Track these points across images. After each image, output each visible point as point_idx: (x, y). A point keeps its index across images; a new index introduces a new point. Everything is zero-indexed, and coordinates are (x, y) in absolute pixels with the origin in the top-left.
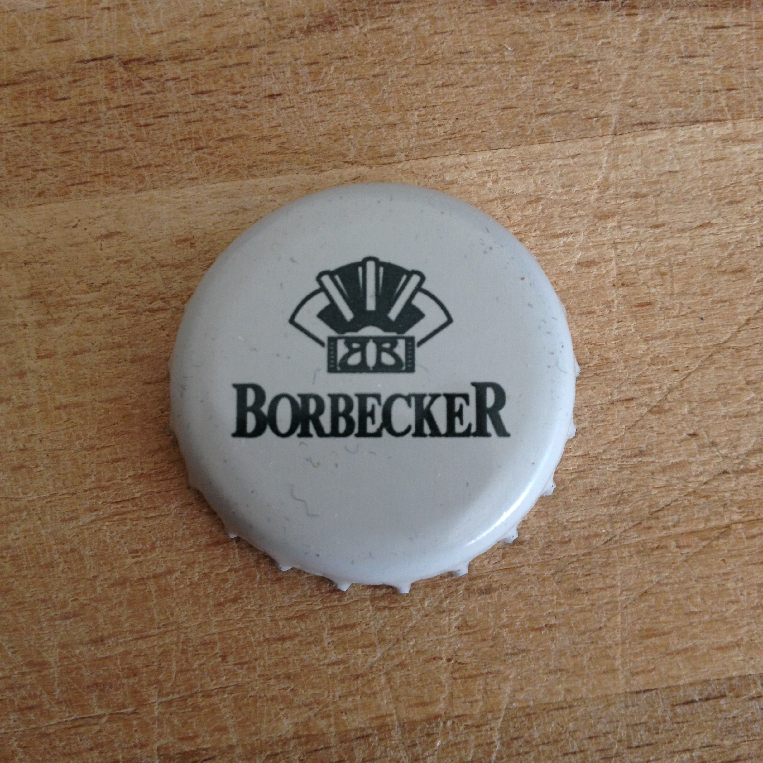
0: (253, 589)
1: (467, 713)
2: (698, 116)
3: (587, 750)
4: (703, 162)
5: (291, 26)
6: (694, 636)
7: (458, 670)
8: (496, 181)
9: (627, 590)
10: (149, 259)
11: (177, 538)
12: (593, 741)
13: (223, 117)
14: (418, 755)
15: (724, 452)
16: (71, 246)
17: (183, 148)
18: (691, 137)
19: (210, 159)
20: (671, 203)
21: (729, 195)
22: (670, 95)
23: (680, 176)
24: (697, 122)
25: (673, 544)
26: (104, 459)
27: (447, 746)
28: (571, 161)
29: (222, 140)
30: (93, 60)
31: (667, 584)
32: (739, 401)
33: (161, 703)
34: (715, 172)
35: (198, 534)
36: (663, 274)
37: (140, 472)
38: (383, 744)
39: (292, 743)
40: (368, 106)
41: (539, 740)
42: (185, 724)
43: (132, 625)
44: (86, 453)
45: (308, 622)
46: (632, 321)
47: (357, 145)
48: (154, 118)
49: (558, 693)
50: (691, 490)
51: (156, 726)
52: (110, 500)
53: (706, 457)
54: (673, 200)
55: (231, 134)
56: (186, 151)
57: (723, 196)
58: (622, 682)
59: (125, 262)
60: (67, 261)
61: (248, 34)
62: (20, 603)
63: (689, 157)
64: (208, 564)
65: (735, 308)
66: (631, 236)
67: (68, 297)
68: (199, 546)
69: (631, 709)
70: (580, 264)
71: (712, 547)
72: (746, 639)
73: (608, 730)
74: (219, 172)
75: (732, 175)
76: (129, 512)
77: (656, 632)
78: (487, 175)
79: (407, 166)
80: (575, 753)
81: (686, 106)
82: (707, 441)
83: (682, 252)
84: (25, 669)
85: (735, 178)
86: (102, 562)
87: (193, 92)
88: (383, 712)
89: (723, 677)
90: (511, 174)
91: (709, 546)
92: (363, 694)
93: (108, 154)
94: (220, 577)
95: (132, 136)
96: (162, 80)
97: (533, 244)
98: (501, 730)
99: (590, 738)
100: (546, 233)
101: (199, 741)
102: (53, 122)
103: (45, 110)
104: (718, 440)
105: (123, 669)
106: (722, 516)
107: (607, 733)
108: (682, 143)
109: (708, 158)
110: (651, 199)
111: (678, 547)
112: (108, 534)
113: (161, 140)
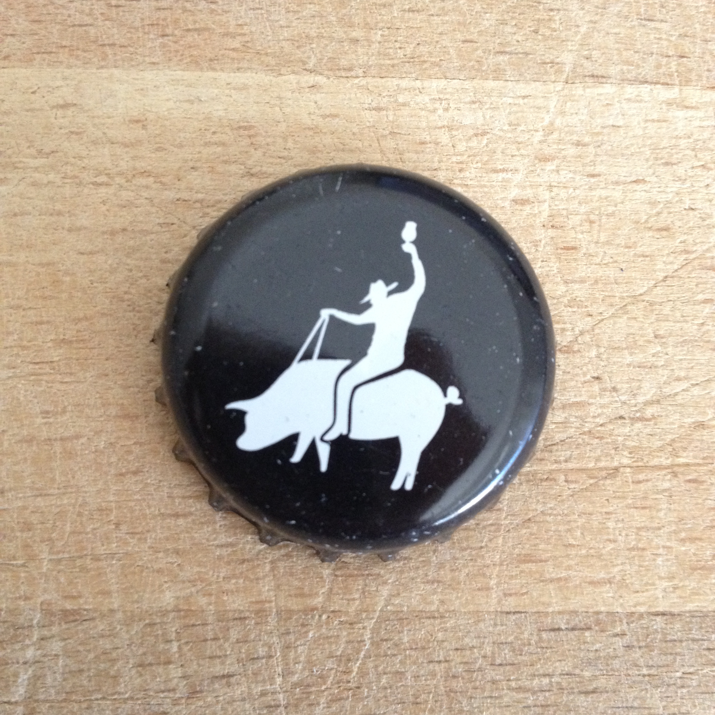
1: (342, 609)
2: (648, 77)
3: (452, 660)
4: (646, 121)
6: (569, 568)
7: (340, 568)
8: (446, 110)
9: (512, 515)
10: (99, 134)
11: (88, 406)
12: (459, 652)
14: (290, 643)
15: (623, 398)
16: (27, 111)
17: (148, 33)
18: (638, 96)
19: (173, 47)
20: (610, 155)
21: (666, 156)
22: (624, 53)
23: (622, 131)
24: (646, 82)
25: (563, 478)
26: (29, 320)
27: (319, 638)
28: (521, 101)
29: (188, 30)
31: (550, 515)
32: (645, 352)
33: (51, 560)
34: (656, 132)
35: (109, 404)
36: (592, 222)
37: (62, 337)
38: (259, 627)
39: (172, 615)
40: (334, 19)
41: (407, 645)
42: (70, 583)
43: (33, 482)
44: (11, 311)
46: (556, 262)
47: (318, 55)
49: (432, 603)
50: (586, 429)
51: (43, 581)
52: (29, 360)
53: (605, 400)
54: (612, 153)
55: (197, 26)
56: (152, 36)
57: (660, 156)
58: (495, 601)
59: (77, 134)
60: (21, 125)
63: (633, 115)
65: (655, 264)
66: (567, 181)
67: (16, 160)
68: (108, 416)
69: (499, 628)
70: (515, 201)
71: (599, 486)
72: (618, 578)
73: (475, 644)
74: (180, 60)
75: (671, 138)
76: (45, 374)
77: (533, 558)
78: (438, 102)
79: (363, 82)
80: (440, 662)
81: (638, 66)
82: (609, 385)
83: (612, 203)
85: (673, 141)
86: (13, 418)
88: (263, 598)
89: (591, 610)
90: (461, 105)
91: (596, 484)
92: (246, 578)
93: (77, 28)
94: (125, 449)
95: (102, 14)
97: (473, 176)
98: (373, 631)
99: (457, 649)
100: (487, 166)
101: (81, 601)
104: (619, 386)
105: (18, 523)
106: (613, 458)
107: (473, 647)
108: (629, 100)
109: (651, 118)
110: (591, 149)
111: (566, 481)
112: (22, 392)
113: (130, 22)
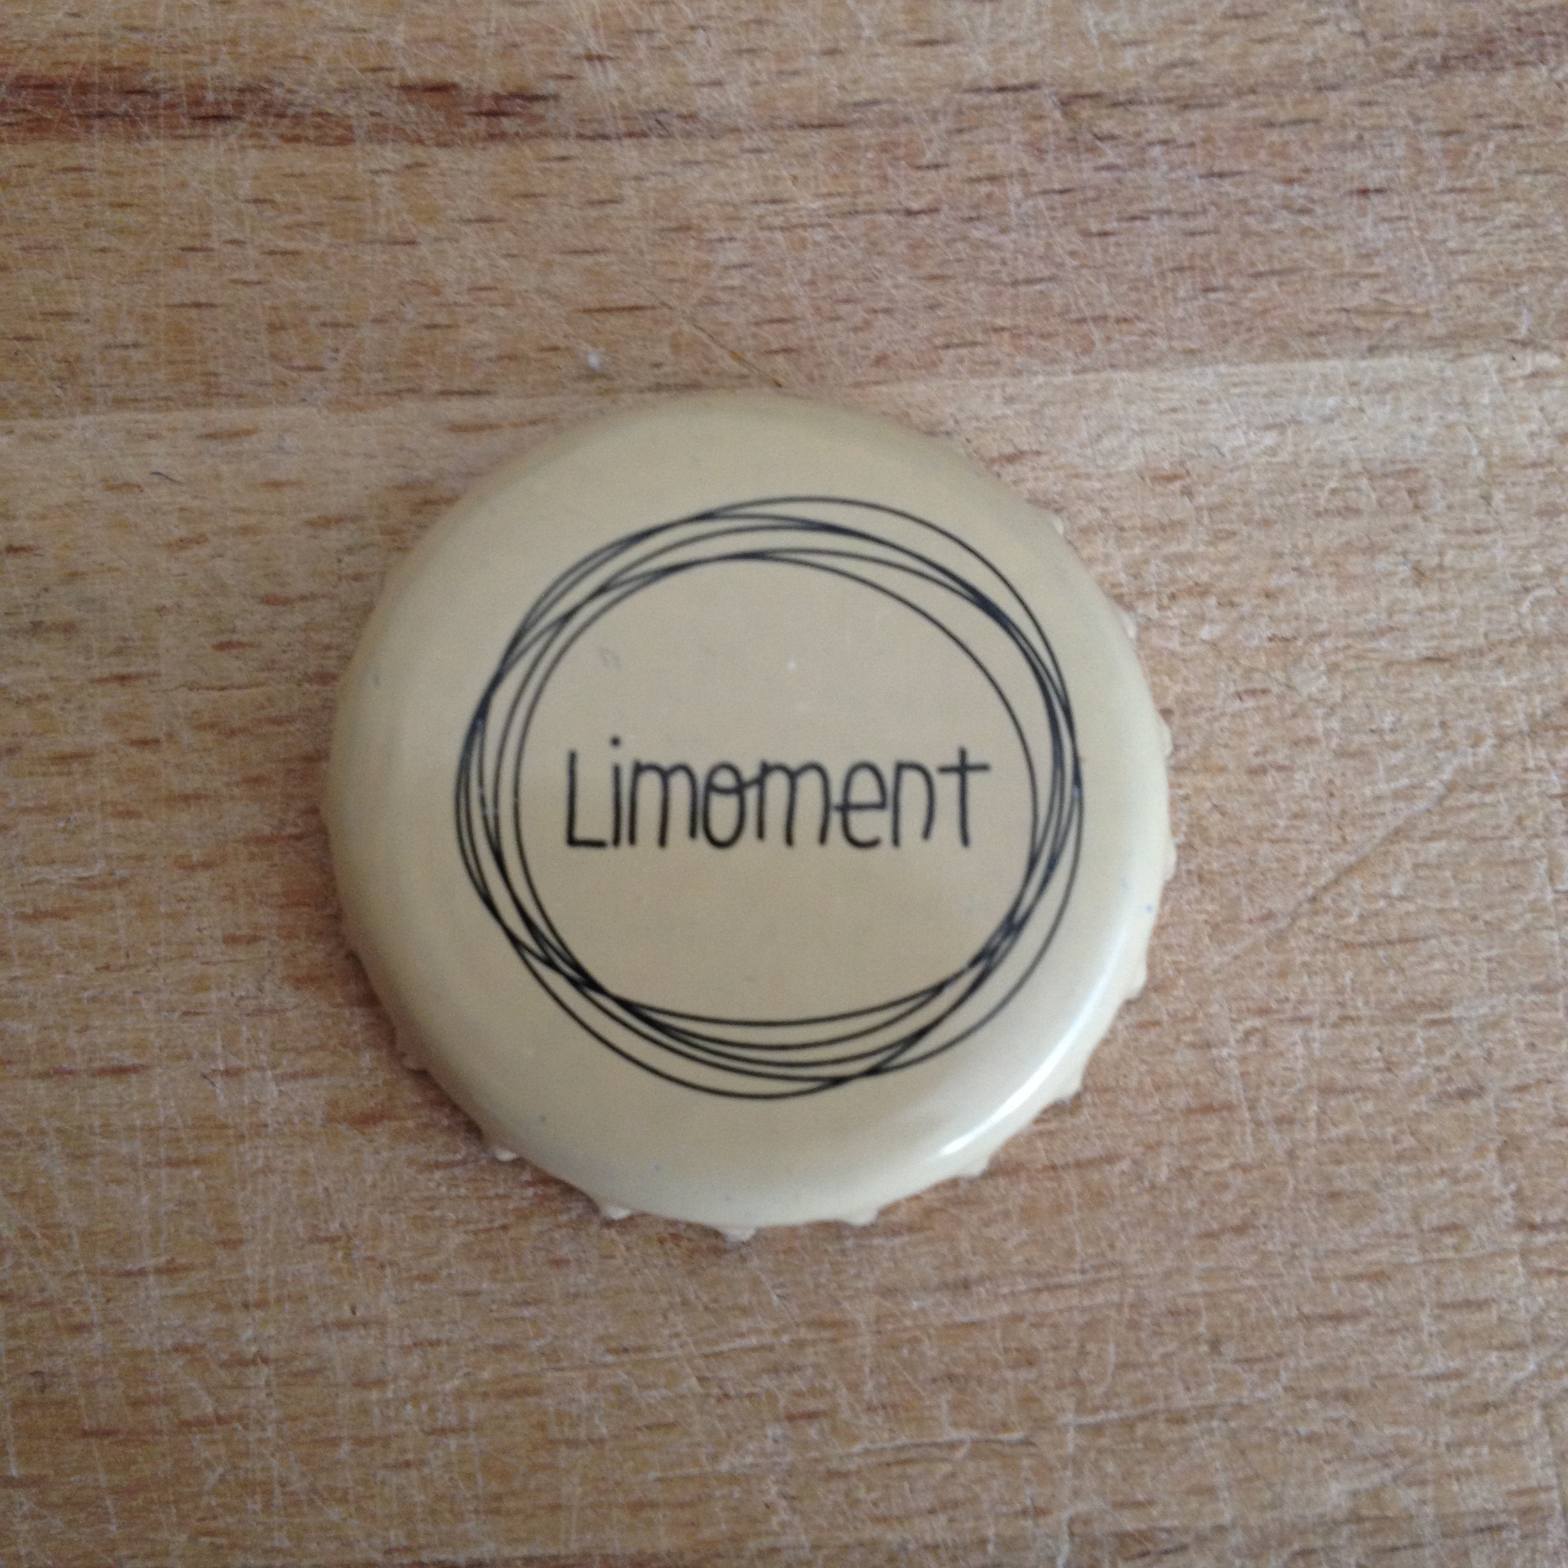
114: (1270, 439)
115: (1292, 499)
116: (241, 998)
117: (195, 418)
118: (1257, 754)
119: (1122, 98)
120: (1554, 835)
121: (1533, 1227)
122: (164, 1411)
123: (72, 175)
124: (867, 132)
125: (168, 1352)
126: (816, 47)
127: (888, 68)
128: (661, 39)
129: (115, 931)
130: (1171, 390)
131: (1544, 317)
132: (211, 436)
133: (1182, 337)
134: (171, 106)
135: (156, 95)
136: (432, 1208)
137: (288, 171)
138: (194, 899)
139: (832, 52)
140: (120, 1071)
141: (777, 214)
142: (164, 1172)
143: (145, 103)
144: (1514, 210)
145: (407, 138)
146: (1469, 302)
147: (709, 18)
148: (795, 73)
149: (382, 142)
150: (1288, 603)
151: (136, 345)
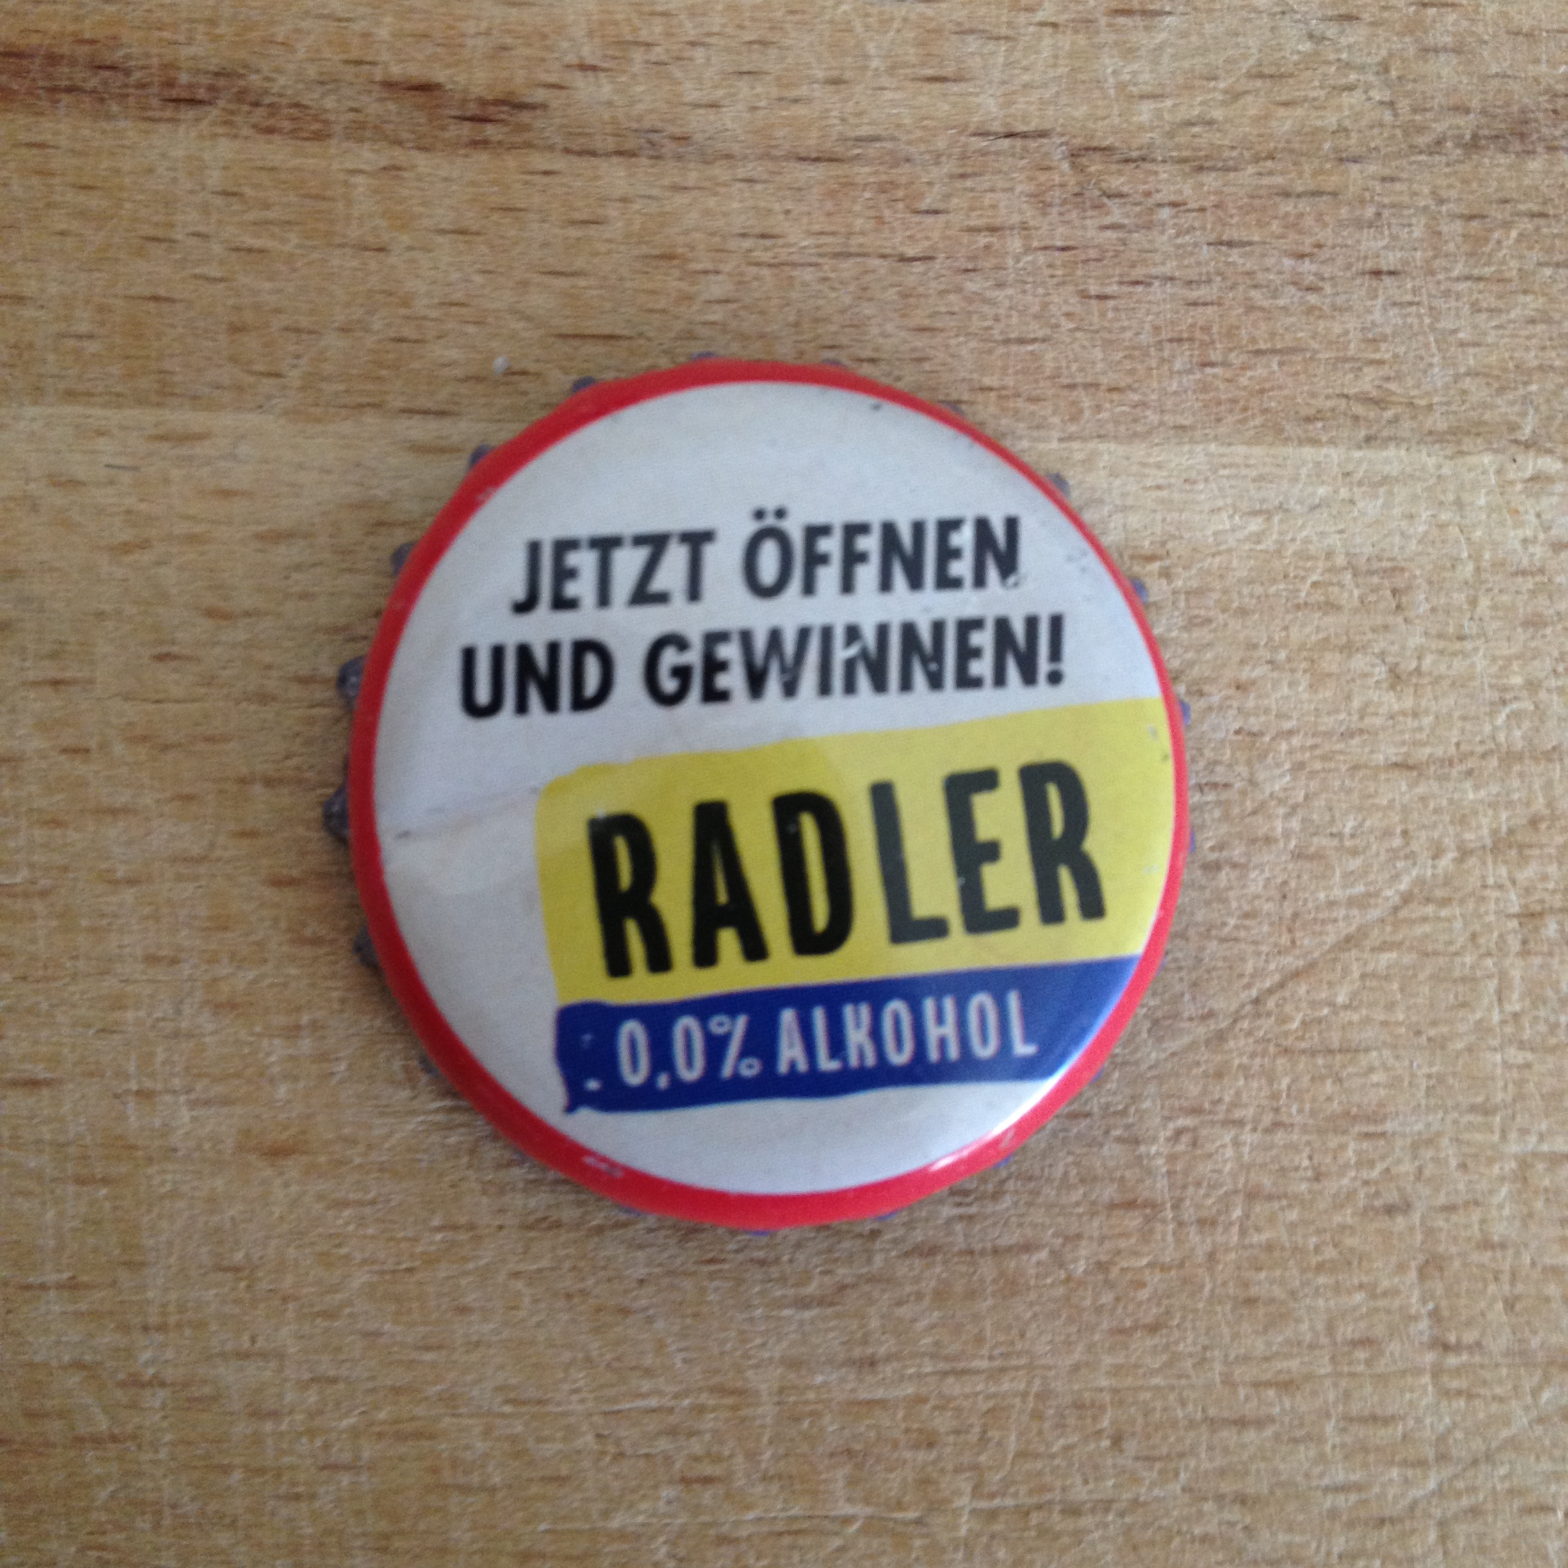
0: (1196, 1311)
5: (1439, 127)
11: (1049, 1180)
13: (1266, 304)
19: (1225, 391)
29: (1259, 353)
30: (1010, 135)
33: (974, 1512)
35: (1095, 1179)
43: (937, 1344)
45: (1298, 1398)
48: (1121, 283)
51: (960, 1555)
55: (1278, 342)
56: (1178, 366)
61: (1346, 130)
62: (711, 1261)
64: (1108, 1245)
68: (1094, 1203)
74: (1240, 421)
84: (704, 1398)
87: (1212, 237)
93: (1014, 348)
94: (1129, 1276)
95: (1069, 315)
96: (1151, 201)
102: (904, 259)
103: (893, 230)
105: (907, 1431)
113: (1129, 333)
114: (1256, 524)
115: (1272, 590)
116: (158, 1020)
117: (147, 417)
118: (1212, 849)
119: (1135, 154)
120: (1506, 955)
121: (1446, 1347)
122: (58, 1425)
123: (35, 151)
124: (867, 169)
125: (64, 1368)
126: (820, 74)
127: (893, 103)
128: (658, 53)
129: (33, 941)
130: (1159, 466)
131: (1550, 418)
132: (162, 438)
133: (1174, 412)
134: (142, 86)
135: (127, 72)
136: (339, 1246)
137: (260, 164)
138: (116, 916)
139: (836, 82)
140: (33, 1084)
141: (766, 249)
142: (71, 1189)
143: (117, 79)
144: (1532, 304)
145: (386, 138)
146: (1474, 399)
147: (710, 34)
148: (796, 101)
149: (361, 140)
150: (1259, 697)
151: (90, 337)
